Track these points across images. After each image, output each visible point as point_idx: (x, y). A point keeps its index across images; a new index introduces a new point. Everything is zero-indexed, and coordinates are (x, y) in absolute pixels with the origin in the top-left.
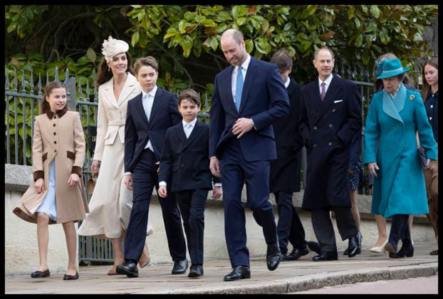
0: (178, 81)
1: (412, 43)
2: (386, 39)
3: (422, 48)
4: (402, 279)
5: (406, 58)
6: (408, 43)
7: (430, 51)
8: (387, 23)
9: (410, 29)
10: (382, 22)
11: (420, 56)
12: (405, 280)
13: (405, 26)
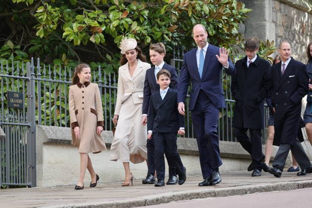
0: (71, 61)
1: (230, 35)
2: (212, 32)
3: (237, 38)
4: (224, 196)
5: (226, 45)
6: (228, 35)
7: (243, 40)
8: (213, 21)
9: (230, 25)
10: (209, 21)
11: (236, 44)
12: (225, 197)
13: (226, 23)
